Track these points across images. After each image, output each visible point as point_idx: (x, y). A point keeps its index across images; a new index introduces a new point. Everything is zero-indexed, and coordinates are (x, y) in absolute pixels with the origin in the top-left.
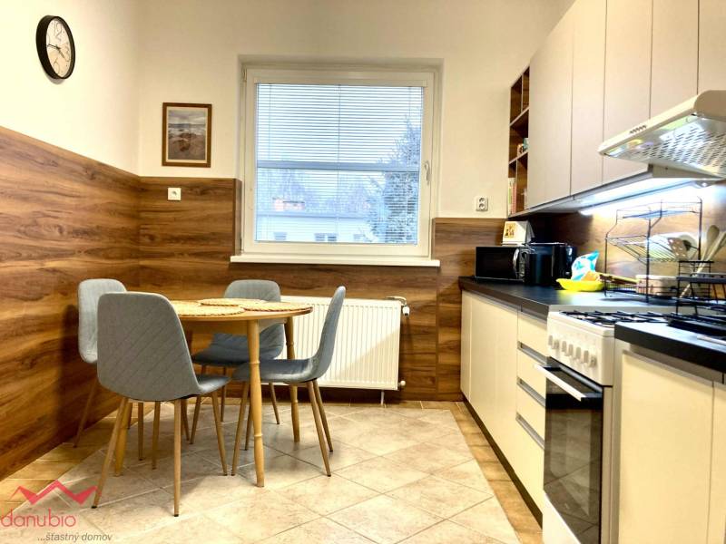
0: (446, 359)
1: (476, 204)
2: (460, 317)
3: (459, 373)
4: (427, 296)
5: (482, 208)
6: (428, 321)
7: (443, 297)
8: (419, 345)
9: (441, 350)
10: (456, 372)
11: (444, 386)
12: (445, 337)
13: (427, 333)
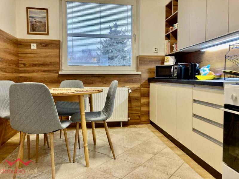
0: (144, 109)
1: (153, 50)
2: (149, 93)
3: (149, 113)
4: (136, 86)
5: (156, 52)
6: (137, 95)
7: (142, 86)
8: (134, 104)
9: (142, 105)
10: (148, 113)
11: (144, 118)
12: (143, 100)
13: (137, 99)
